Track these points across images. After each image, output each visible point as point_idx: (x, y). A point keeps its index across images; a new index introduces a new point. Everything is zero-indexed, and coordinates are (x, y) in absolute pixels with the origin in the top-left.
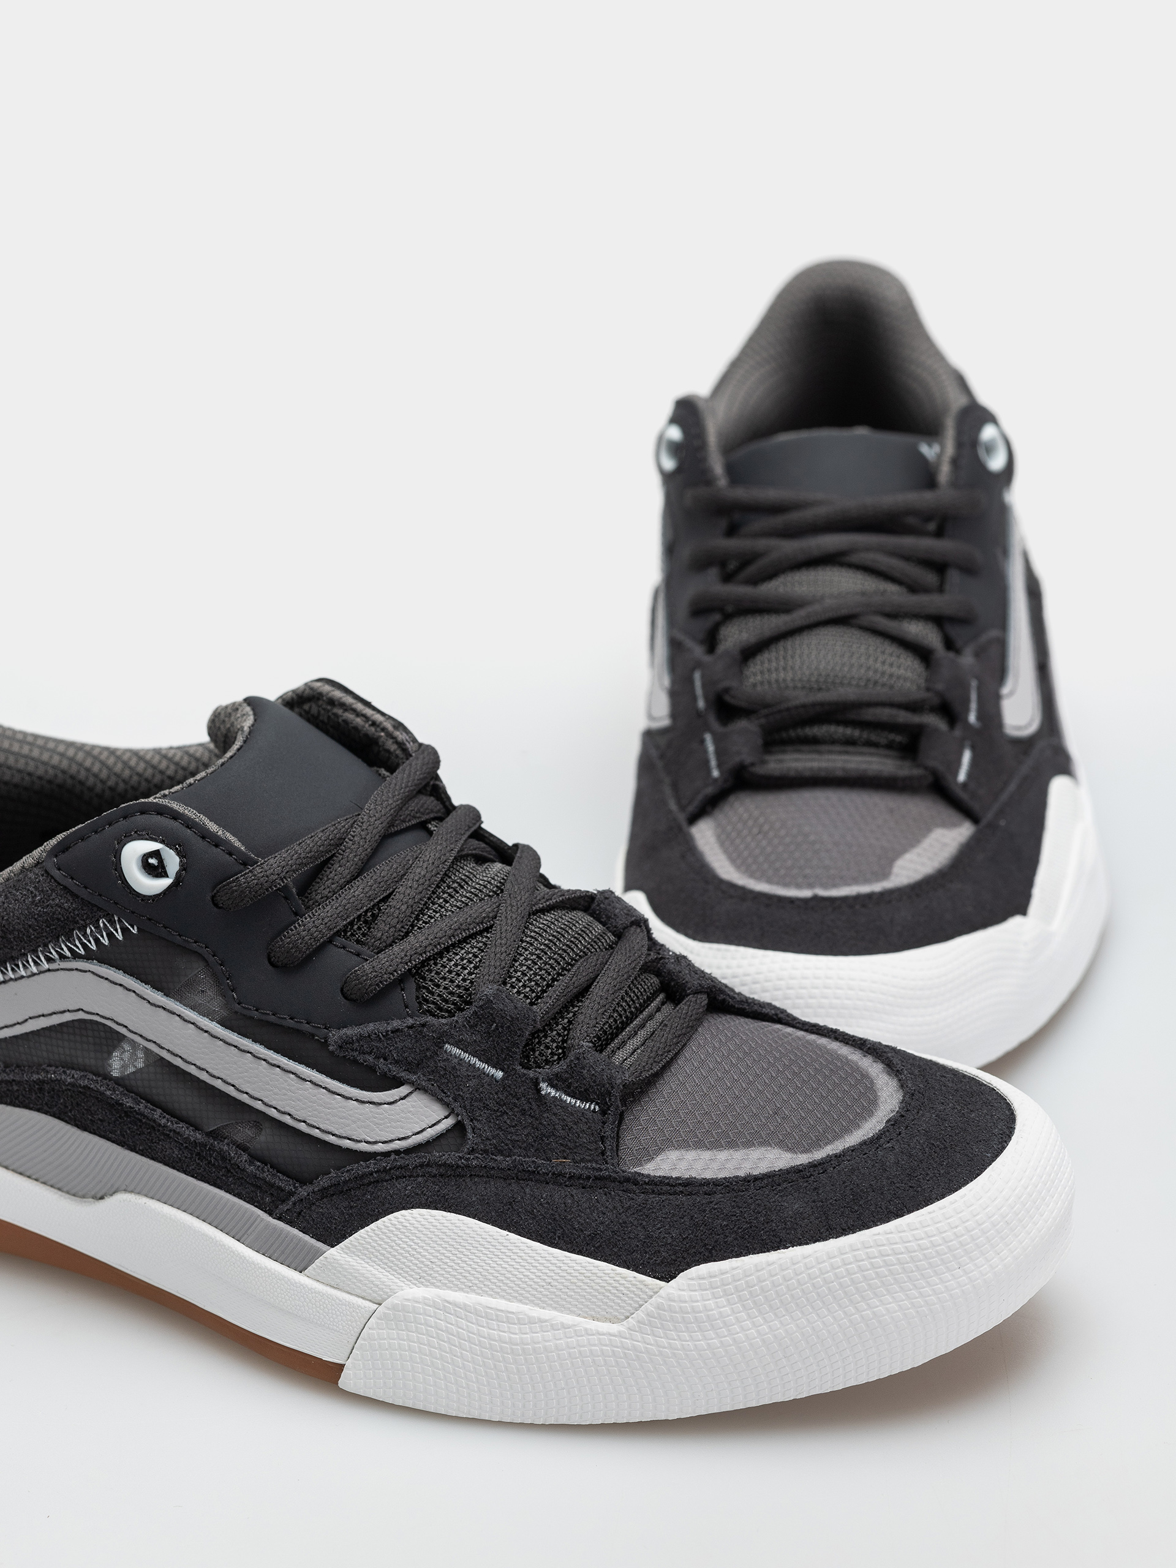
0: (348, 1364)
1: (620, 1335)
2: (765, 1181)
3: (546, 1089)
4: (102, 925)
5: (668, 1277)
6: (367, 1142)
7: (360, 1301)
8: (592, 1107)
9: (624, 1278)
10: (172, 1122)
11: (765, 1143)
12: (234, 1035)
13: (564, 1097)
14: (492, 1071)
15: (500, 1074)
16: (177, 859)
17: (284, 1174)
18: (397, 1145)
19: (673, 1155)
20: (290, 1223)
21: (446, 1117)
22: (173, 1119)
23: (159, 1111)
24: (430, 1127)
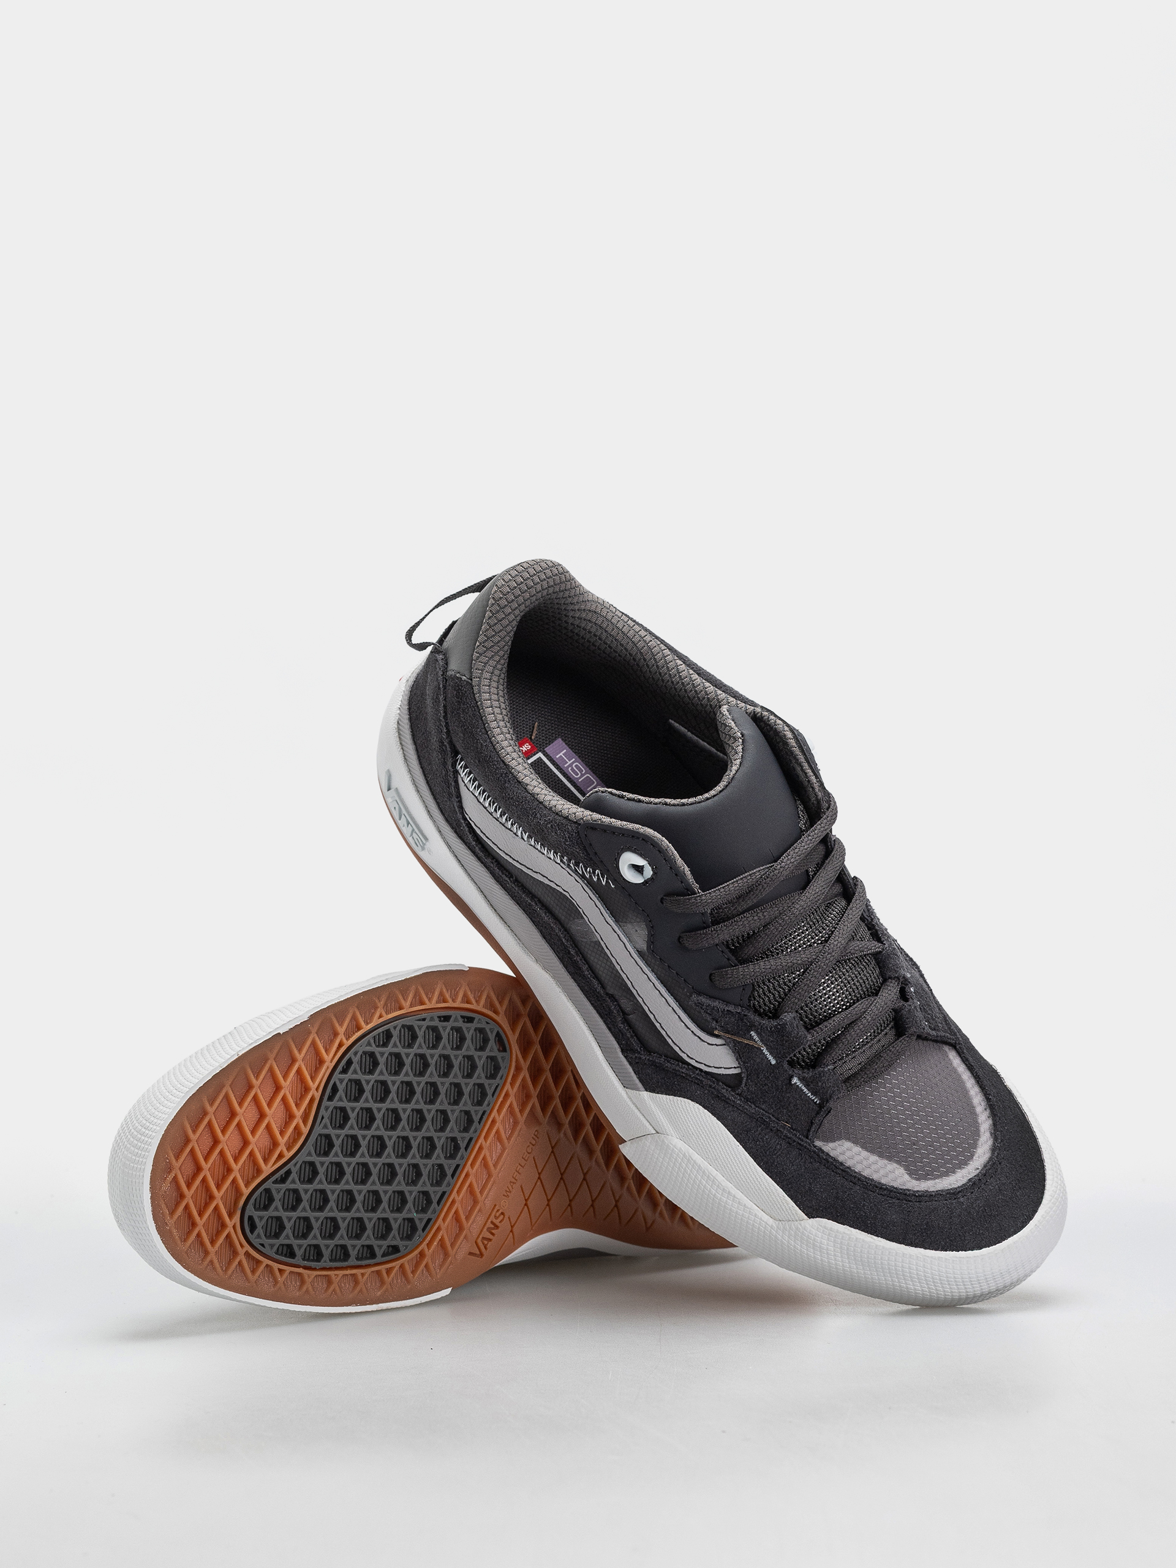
0: (628, 1143)
1: (772, 1227)
2: (885, 1192)
3: (795, 1080)
4: (597, 873)
5: (810, 1215)
6: (688, 1056)
7: (647, 1124)
8: (815, 1101)
9: (788, 1204)
10: (591, 976)
11: (899, 1163)
12: (643, 962)
13: (803, 1088)
14: (770, 1058)
15: (773, 1062)
16: (652, 873)
17: (638, 1039)
18: (702, 1067)
19: (847, 1144)
20: (630, 1064)
21: (735, 1068)
22: (592, 974)
23: (587, 966)
24: (724, 1068)
